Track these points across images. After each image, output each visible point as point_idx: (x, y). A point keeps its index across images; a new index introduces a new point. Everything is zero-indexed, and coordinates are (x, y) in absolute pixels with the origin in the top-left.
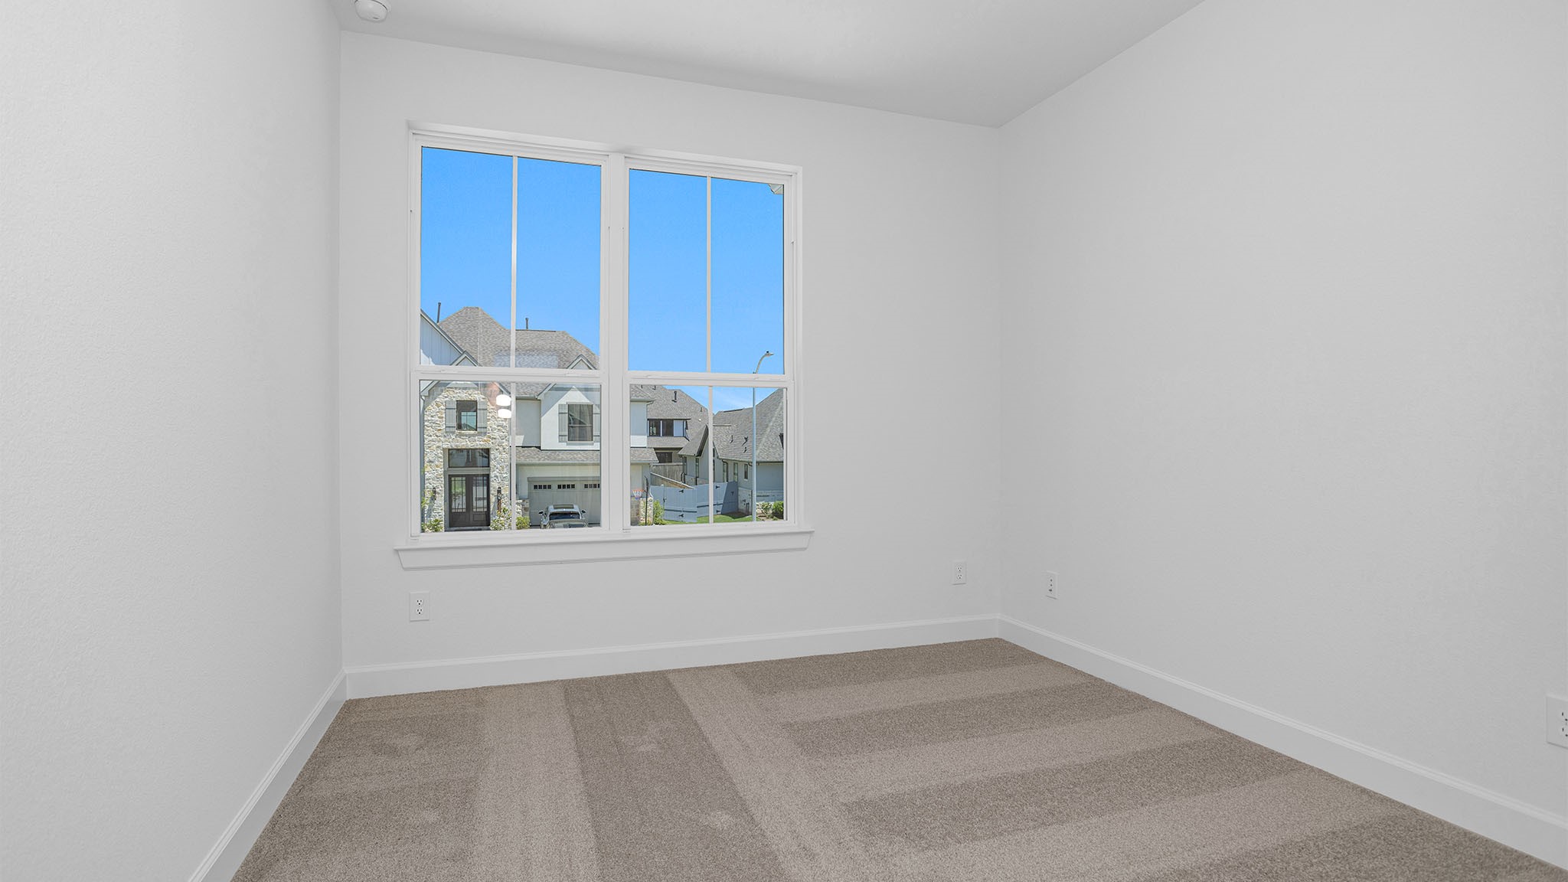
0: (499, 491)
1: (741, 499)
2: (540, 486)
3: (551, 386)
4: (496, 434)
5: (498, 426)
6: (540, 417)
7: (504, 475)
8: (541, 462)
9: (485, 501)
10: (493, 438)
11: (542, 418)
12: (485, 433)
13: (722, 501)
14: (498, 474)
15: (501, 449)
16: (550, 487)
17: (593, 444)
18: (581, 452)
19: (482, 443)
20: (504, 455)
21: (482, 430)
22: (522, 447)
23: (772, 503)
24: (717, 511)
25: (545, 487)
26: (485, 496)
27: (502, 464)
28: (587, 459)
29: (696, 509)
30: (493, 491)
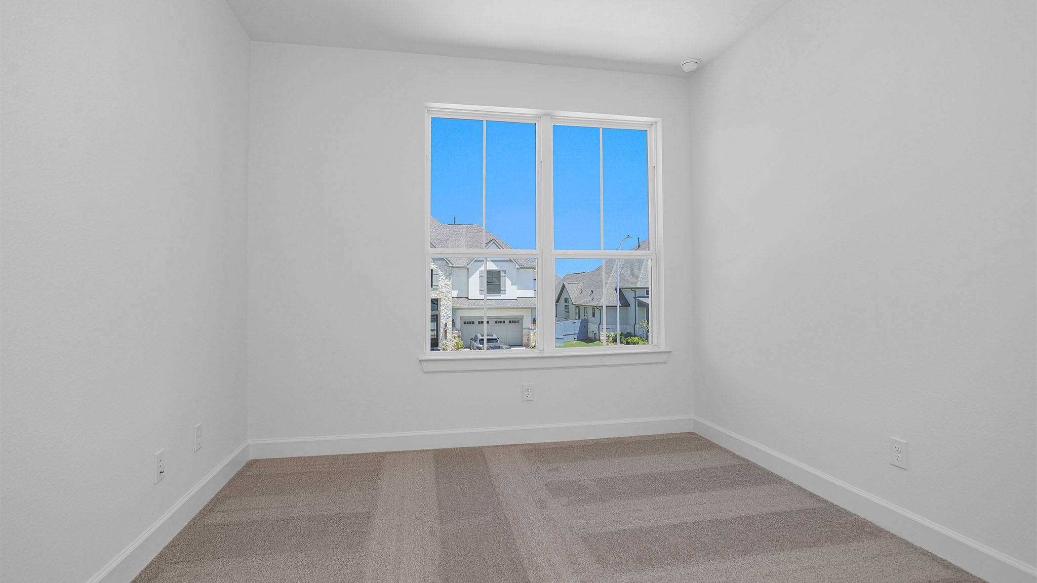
0: (446, 326)
1: (589, 330)
2: (468, 322)
3: (474, 260)
4: (444, 290)
5: (445, 285)
6: (468, 279)
7: (449, 315)
8: (470, 307)
9: (435, 332)
10: (442, 292)
11: (469, 279)
12: (437, 289)
13: (577, 332)
14: (445, 315)
15: (447, 299)
16: (473, 323)
17: (500, 296)
18: (494, 301)
19: (435, 295)
20: (449, 303)
21: (435, 287)
22: (457, 298)
23: (612, 333)
24: (575, 338)
25: (470, 323)
26: (435, 328)
27: (448, 308)
28: (498, 305)
29: (562, 337)
30: (442, 326)
